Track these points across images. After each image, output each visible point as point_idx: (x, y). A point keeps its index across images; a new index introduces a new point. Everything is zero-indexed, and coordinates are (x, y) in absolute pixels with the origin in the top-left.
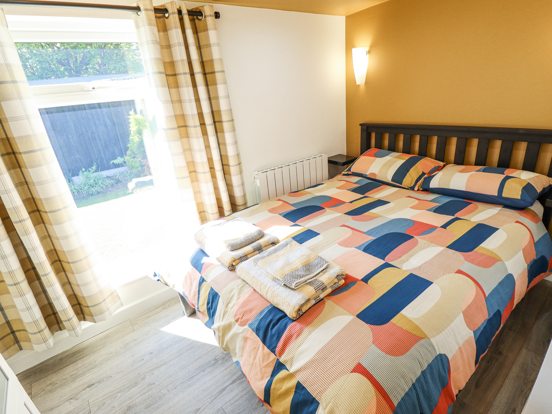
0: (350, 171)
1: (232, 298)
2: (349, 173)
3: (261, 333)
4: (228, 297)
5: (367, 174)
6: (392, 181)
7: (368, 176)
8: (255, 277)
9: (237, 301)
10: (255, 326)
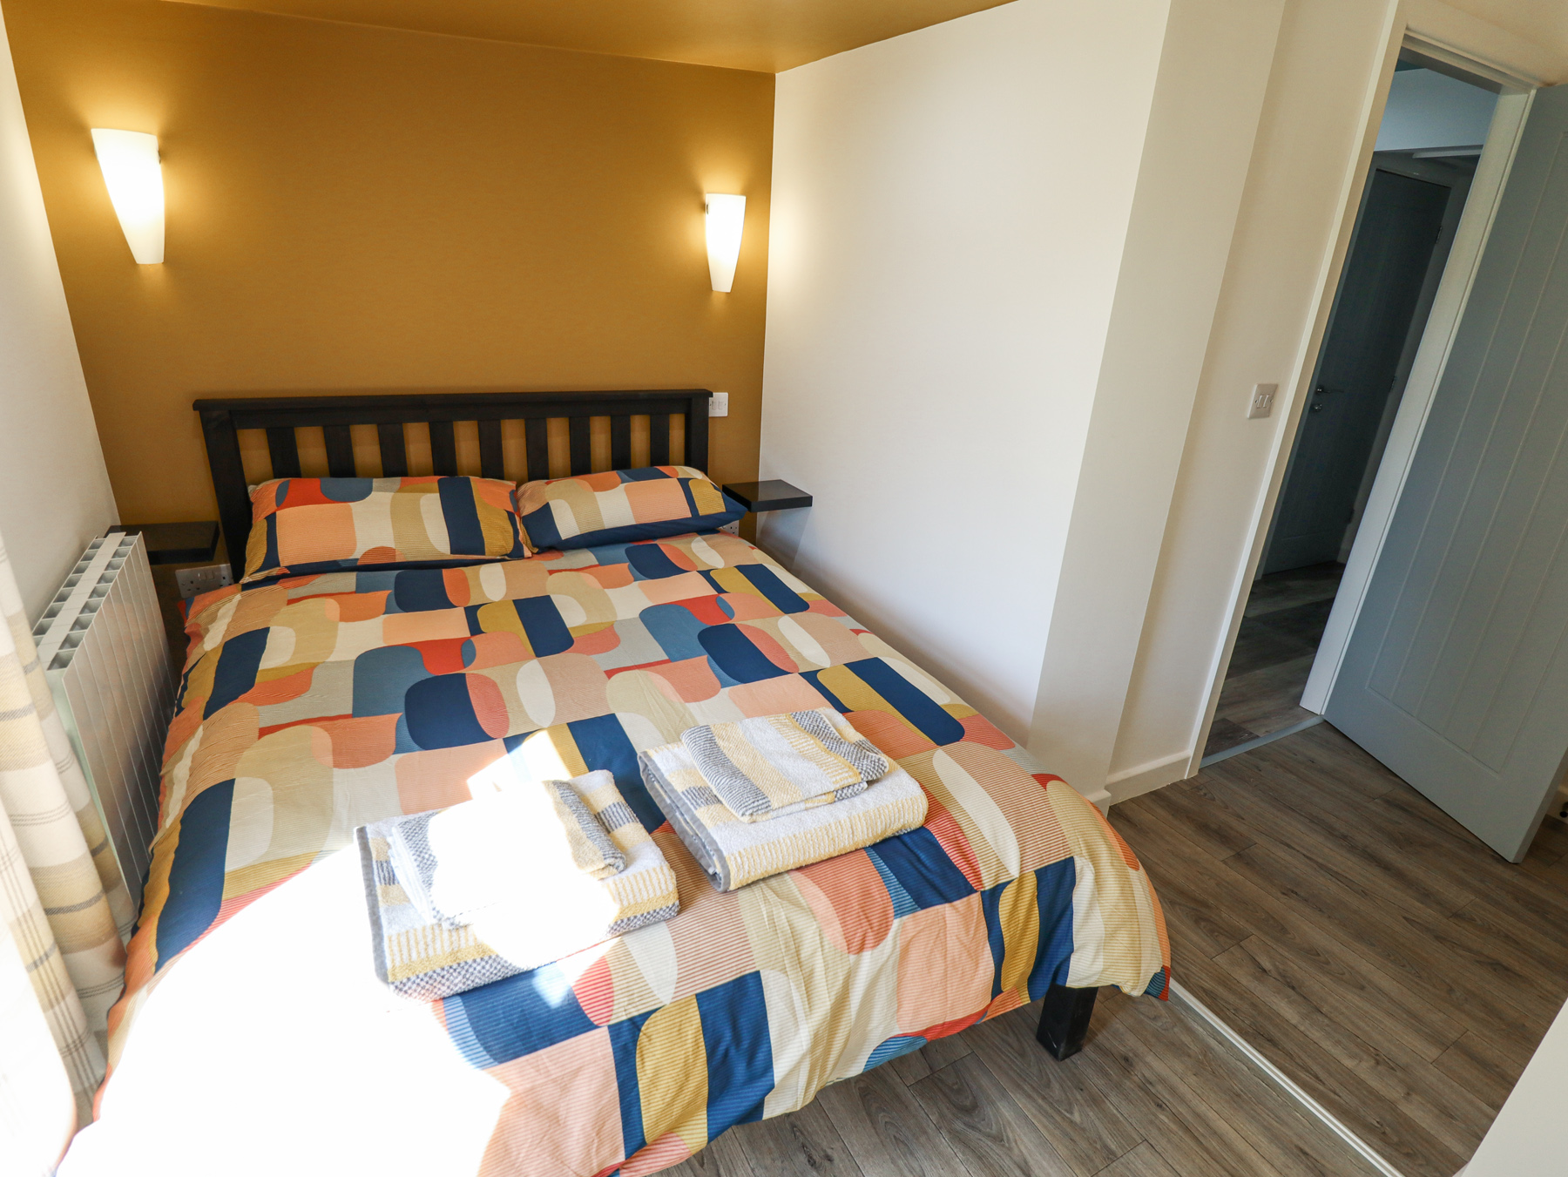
0: (278, 565)
1: (795, 934)
2: (274, 572)
3: (928, 893)
4: (786, 943)
5: (357, 554)
6: (453, 552)
7: (359, 563)
8: (797, 833)
9: (817, 918)
10: (908, 899)
